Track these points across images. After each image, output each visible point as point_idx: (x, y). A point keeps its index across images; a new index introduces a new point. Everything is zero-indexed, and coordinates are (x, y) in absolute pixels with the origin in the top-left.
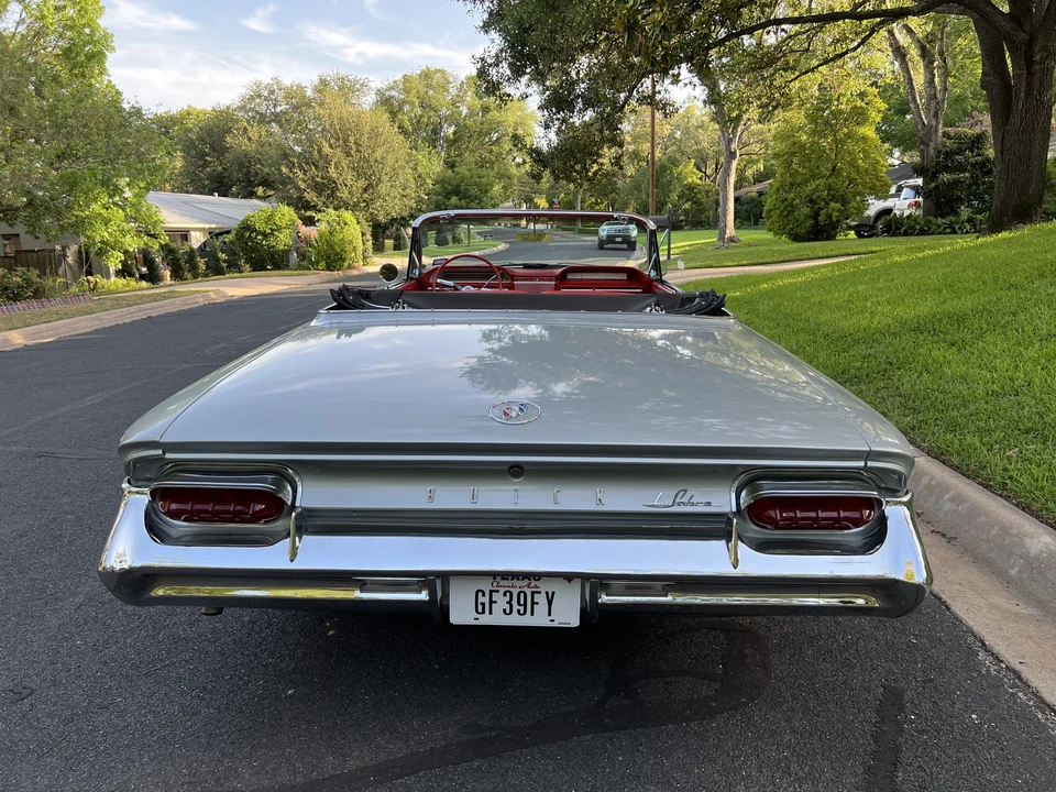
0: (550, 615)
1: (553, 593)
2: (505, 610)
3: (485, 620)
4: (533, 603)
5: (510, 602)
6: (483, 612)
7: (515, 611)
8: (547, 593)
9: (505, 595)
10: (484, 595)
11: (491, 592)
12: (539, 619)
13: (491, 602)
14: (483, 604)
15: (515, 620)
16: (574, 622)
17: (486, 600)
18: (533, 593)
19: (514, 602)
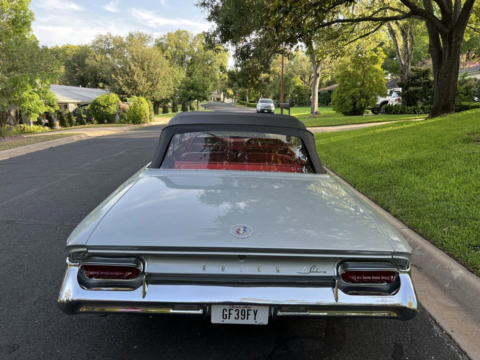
0: (255, 319)
1: (257, 310)
2: (235, 318)
3: (227, 321)
4: (248, 315)
5: (238, 314)
6: (226, 318)
7: (240, 318)
8: (254, 310)
9: (236, 311)
10: (226, 311)
11: (230, 310)
12: (251, 321)
13: (230, 314)
14: (226, 315)
15: (240, 322)
16: (266, 322)
17: (227, 313)
18: (248, 310)
19: (240, 314)
